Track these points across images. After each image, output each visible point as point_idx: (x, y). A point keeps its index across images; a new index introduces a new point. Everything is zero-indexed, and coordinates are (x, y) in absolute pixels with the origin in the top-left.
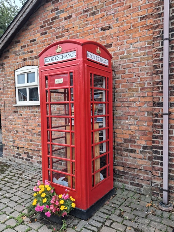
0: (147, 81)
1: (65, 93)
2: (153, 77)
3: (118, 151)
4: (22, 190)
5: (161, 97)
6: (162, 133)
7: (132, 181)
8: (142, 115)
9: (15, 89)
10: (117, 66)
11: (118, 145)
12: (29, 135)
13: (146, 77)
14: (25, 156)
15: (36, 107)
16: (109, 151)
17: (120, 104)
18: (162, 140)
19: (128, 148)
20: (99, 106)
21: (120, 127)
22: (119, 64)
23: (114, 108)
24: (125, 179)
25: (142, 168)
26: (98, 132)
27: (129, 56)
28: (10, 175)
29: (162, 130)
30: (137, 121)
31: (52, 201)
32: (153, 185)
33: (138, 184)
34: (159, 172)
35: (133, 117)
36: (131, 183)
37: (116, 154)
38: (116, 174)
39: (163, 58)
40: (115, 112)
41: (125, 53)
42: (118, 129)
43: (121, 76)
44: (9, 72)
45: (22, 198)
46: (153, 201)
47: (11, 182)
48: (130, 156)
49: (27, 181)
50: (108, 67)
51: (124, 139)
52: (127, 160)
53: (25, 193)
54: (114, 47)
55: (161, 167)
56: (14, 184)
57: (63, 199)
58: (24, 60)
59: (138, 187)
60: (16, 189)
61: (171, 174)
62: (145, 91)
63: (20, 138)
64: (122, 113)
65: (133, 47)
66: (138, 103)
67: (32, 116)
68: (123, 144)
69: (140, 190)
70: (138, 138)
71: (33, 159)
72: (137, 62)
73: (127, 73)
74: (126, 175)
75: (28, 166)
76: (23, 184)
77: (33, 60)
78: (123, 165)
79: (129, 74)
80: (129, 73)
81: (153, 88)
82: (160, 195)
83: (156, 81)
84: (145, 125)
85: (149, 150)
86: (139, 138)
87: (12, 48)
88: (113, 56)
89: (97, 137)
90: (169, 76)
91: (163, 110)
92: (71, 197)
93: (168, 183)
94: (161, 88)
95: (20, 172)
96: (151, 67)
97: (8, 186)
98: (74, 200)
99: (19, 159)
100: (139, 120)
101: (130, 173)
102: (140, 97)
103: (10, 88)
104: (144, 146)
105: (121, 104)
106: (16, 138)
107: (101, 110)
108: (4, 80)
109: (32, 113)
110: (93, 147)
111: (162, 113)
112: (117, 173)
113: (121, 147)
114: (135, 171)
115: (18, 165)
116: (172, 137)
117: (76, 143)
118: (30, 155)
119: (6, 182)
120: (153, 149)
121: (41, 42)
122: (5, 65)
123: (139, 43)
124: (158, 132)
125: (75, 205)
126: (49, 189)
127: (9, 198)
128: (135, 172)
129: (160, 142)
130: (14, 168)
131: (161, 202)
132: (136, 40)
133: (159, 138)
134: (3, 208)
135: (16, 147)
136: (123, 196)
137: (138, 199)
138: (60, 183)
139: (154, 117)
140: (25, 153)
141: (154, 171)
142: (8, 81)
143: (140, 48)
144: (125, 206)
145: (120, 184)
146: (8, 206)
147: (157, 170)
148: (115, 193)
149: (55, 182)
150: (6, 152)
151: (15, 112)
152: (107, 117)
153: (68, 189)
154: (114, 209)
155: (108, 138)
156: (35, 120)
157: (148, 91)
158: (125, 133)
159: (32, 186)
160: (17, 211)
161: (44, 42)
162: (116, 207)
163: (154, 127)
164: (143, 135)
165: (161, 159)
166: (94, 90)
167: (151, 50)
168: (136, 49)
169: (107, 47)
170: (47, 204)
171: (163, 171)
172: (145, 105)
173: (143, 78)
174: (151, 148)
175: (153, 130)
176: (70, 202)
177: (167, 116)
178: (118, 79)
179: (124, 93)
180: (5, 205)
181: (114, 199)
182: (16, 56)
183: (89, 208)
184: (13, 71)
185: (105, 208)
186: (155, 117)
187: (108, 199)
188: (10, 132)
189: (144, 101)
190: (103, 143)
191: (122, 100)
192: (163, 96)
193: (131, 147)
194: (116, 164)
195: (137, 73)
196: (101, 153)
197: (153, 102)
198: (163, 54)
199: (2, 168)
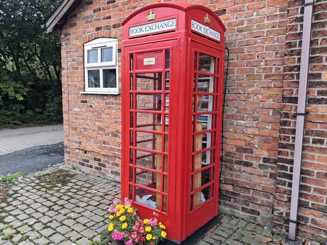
0: (274, 65)
1: (154, 79)
2: (285, 60)
3: (227, 163)
4: (91, 210)
5: (295, 90)
6: (294, 141)
7: (244, 206)
8: (265, 114)
9: (83, 70)
10: (232, 42)
11: (227, 155)
12: (101, 135)
13: (274, 59)
14: (95, 164)
15: (113, 97)
16: (214, 162)
17: (234, 96)
18: (292, 151)
19: (242, 160)
20: (204, 99)
21: (231, 130)
22: (234, 39)
23: (224, 102)
24: (234, 202)
25: (261, 188)
26: (200, 136)
27: (250, 27)
28: (74, 188)
29: (293, 136)
30: (257, 121)
31: (134, 227)
32: (276, 213)
33: (253, 210)
34: (286, 196)
35: (252, 116)
36: (243, 208)
37: (223, 167)
38: (223, 196)
39: (302, 32)
40: (226, 108)
41: (245, 24)
42: (228, 133)
43: (237, 56)
44: (76, 46)
45: (92, 220)
46: (274, 235)
47: (76, 198)
48: (244, 171)
49: (97, 198)
50: (219, 43)
51: (236, 146)
52: (239, 176)
53: (96, 214)
54: (229, 14)
55: (288, 188)
56: (80, 201)
57: (150, 225)
58: (98, 29)
59: (253, 214)
60: (83, 208)
61: (303, 199)
62: (271, 79)
63: (89, 138)
64: (235, 110)
65: (257, 14)
66: (260, 97)
67: (106, 108)
68: (235, 153)
69: (255, 219)
70: (256, 146)
71: (106, 167)
72: (262, 37)
73: (246, 53)
74: (236, 196)
75: (99, 177)
76: (92, 201)
77: (111, 30)
78: (233, 183)
79: (249, 55)
80: (249, 53)
81: (284, 76)
82: (284, 228)
83: (289, 65)
84: (268, 129)
85: (272, 163)
86: (259, 146)
87: (81, 12)
88: (227, 28)
89: (199, 142)
90: (310, 58)
91: (297, 107)
92: (160, 223)
93: (298, 211)
94: (295, 76)
95: (87, 185)
96: (282, 45)
97: (73, 204)
98: (164, 227)
99: (86, 167)
100: (260, 120)
101: (242, 194)
102: (263, 87)
103: (77, 68)
104: (265, 158)
105: (236, 96)
106: (83, 138)
107: (207, 104)
108: (69, 57)
109: (107, 105)
110: (193, 156)
111: (295, 112)
112: (224, 194)
113: (231, 158)
114: (249, 192)
115: (85, 175)
116: (307, 147)
117: (170, 149)
118: (102, 162)
119: (70, 198)
120: (278, 163)
121: (123, 4)
122: (71, 36)
123: (267, 9)
124: (287, 139)
125: (166, 234)
126: (130, 210)
127: (75, 219)
128: (249, 194)
129: (289, 154)
130: (80, 179)
131: (285, 237)
132: (262, 4)
133: (288, 148)
134: (67, 233)
135: (83, 150)
136: (231, 226)
137: (253, 231)
138: (145, 203)
139: (282, 117)
140: (95, 159)
141: (277, 194)
142: (74, 58)
143: (268, 16)
144: (235, 240)
145: (227, 209)
146: (73, 230)
147: (282, 192)
148: (220, 220)
149: (139, 202)
150: (69, 157)
151: (82, 102)
152: (214, 115)
153: (156, 212)
154: (219, 242)
155: (214, 145)
156: (111, 115)
157: (276, 80)
158: (238, 138)
159: (104, 204)
160: (85, 237)
161: (127, 4)
162: (222, 241)
163: (281, 132)
164: (265, 143)
165: (290, 177)
166: (199, 76)
167: (283, 20)
168: (261, 18)
169: (218, 14)
170: (128, 230)
171: (291, 195)
172: (271, 100)
173: (269, 61)
174: (275, 162)
175: (280, 136)
176: (159, 230)
177: (303, 117)
178: (232, 61)
179: (240, 81)
180: (70, 229)
181: (218, 228)
182: (86, 23)
183: (184, 239)
184: (81, 44)
185: (206, 240)
186: (284, 118)
187: (210, 229)
188: (75, 129)
189: (269, 94)
190: (207, 152)
191: (236, 91)
192: (298, 87)
193: (246, 159)
194: (222, 181)
195: (260, 52)
196: (203, 166)
197: (283, 95)
198: (302, 26)
199: (64, 178)
